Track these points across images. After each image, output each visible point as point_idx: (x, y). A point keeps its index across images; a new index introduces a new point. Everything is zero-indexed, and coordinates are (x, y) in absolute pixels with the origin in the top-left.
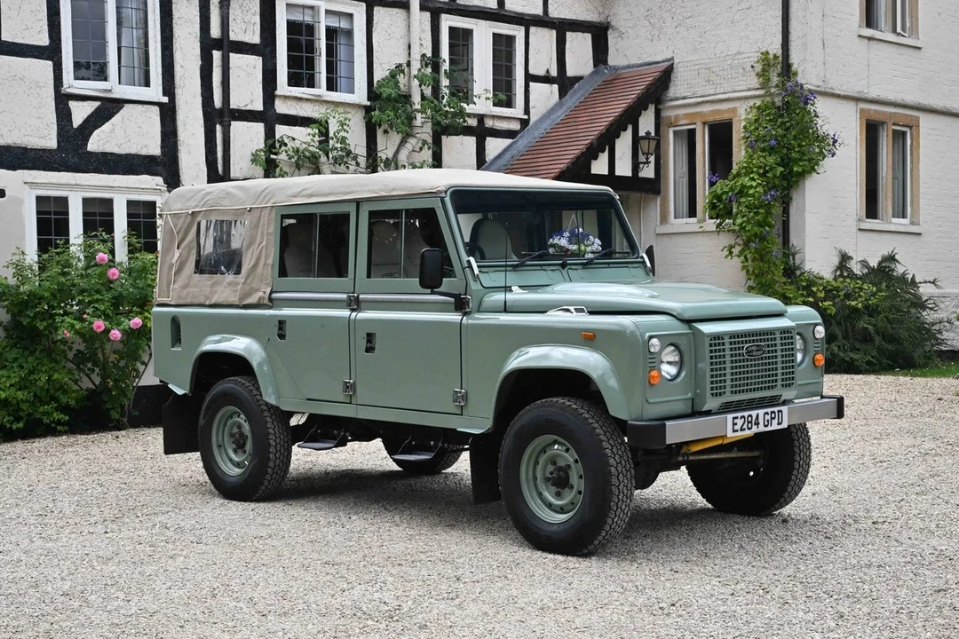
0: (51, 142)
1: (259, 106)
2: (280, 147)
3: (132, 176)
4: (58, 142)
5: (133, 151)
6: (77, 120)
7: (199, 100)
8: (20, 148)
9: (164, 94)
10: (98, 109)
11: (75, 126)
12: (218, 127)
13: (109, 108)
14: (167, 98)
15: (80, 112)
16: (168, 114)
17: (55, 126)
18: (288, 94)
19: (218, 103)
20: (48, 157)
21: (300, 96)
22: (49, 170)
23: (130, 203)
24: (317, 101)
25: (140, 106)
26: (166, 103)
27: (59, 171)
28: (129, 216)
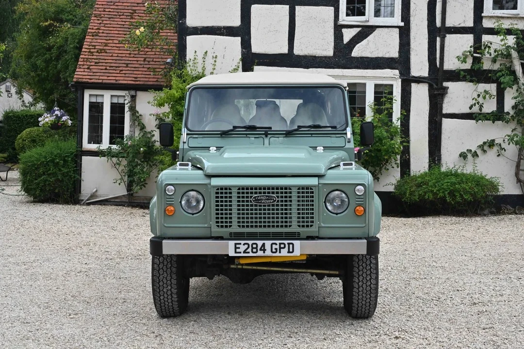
0: (330, 52)
1: (470, 23)
2: (485, 48)
3: (379, 70)
4: (334, 52)
5: (380, 55)
6: (346, 39)
7: (426, 23)
8: (312, 56)
9: (402, 21)
10: (360, 32)
11: (345, 42)
12: (438, 39)
13: (366, 31)
14: (403, 23)
15: (348, 35)
16: (405, 33)
17: (333, 44)
18: (492, 15)
19: (438, 23)
20: (328, 61)
21: (500, 15)
22: (328, 68)
23: (376, 86)
24: (516, 18)
25: (386, 29)
26: (402, 26)
27: (334, 68)
28: (375, 93)
